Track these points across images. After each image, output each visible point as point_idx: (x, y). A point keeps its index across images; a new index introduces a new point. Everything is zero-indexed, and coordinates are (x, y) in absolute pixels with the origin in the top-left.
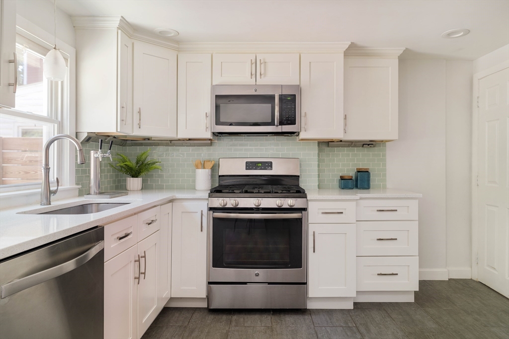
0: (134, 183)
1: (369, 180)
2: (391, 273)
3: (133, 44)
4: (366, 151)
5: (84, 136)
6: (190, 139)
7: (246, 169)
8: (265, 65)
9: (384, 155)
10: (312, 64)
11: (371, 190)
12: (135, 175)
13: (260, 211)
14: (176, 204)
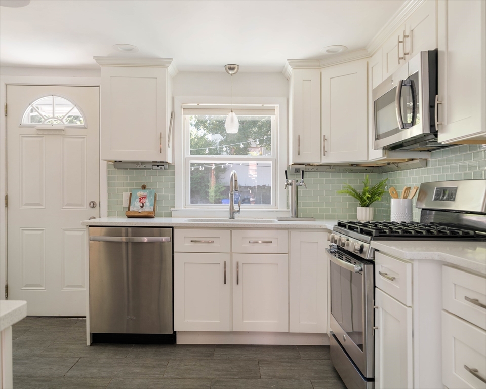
0: (364, 213)
3: (321, 73)
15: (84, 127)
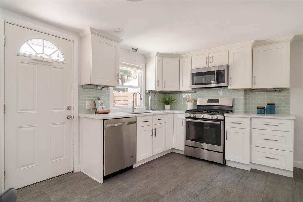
0: (167, 107)
1: (275, 110)
2: (274, 158)
3: (163, 59)
4: (275, 94)
5: (147, 92)
6: (187, 91)
7: (208, 103)
8: (212, 58)
9: (289, 96)
10: (234, 54)
11: (276, 115)
12: (167, 104)
13: (204, 120)
14: (175, 115)
15: (65, 63)
